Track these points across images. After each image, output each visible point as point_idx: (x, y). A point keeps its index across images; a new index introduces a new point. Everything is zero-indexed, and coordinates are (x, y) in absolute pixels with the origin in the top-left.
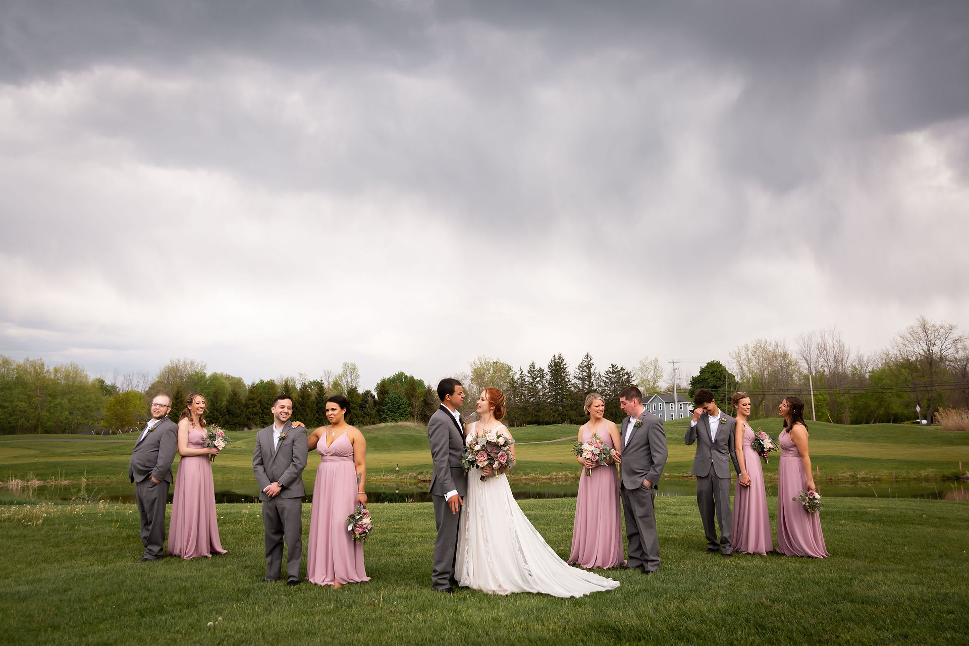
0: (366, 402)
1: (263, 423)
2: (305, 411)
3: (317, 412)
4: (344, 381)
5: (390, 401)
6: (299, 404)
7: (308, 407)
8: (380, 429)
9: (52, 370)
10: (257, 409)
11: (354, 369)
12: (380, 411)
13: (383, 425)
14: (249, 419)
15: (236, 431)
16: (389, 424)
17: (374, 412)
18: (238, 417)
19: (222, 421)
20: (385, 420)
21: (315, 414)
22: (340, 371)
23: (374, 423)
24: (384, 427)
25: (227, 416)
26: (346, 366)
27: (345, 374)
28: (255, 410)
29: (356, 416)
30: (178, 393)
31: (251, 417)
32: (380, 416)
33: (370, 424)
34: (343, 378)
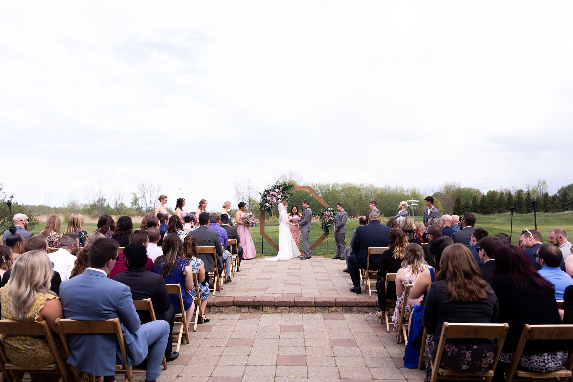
0: (555, 200)
1: (499, 211)
2: (520, 205)
3: (527, 206)
4: (539, 189)
5: (569, 200)
6: (517, 202)
7: (522, 204)
8: (565, 214)
9: (406, 190)
10: (496, 205)
11: (544, 183)
12: (563, 205)
13: (566, 212)
14: (492, 210)
15: (486, 215)
16: (570, 212)
17: (560, 205)
18: (486, 209)
19: (479, 210)
20: (567, 210)
21: (526, 207)
22: (536, 184)
23: (560, 211)
24: (567, 214)
25: (481, 208)
26: (540, 182)
27: (539, 186)
28: (494, 205)
29: (549, 207)
30: (458, 198)
31: (493, 208)
32: (564, 207)
33: (558, 212)
34: (538, 188)
